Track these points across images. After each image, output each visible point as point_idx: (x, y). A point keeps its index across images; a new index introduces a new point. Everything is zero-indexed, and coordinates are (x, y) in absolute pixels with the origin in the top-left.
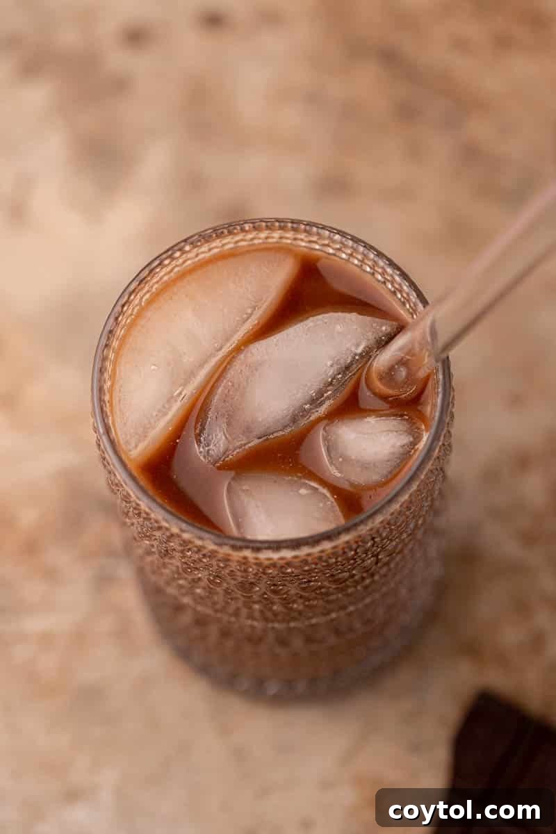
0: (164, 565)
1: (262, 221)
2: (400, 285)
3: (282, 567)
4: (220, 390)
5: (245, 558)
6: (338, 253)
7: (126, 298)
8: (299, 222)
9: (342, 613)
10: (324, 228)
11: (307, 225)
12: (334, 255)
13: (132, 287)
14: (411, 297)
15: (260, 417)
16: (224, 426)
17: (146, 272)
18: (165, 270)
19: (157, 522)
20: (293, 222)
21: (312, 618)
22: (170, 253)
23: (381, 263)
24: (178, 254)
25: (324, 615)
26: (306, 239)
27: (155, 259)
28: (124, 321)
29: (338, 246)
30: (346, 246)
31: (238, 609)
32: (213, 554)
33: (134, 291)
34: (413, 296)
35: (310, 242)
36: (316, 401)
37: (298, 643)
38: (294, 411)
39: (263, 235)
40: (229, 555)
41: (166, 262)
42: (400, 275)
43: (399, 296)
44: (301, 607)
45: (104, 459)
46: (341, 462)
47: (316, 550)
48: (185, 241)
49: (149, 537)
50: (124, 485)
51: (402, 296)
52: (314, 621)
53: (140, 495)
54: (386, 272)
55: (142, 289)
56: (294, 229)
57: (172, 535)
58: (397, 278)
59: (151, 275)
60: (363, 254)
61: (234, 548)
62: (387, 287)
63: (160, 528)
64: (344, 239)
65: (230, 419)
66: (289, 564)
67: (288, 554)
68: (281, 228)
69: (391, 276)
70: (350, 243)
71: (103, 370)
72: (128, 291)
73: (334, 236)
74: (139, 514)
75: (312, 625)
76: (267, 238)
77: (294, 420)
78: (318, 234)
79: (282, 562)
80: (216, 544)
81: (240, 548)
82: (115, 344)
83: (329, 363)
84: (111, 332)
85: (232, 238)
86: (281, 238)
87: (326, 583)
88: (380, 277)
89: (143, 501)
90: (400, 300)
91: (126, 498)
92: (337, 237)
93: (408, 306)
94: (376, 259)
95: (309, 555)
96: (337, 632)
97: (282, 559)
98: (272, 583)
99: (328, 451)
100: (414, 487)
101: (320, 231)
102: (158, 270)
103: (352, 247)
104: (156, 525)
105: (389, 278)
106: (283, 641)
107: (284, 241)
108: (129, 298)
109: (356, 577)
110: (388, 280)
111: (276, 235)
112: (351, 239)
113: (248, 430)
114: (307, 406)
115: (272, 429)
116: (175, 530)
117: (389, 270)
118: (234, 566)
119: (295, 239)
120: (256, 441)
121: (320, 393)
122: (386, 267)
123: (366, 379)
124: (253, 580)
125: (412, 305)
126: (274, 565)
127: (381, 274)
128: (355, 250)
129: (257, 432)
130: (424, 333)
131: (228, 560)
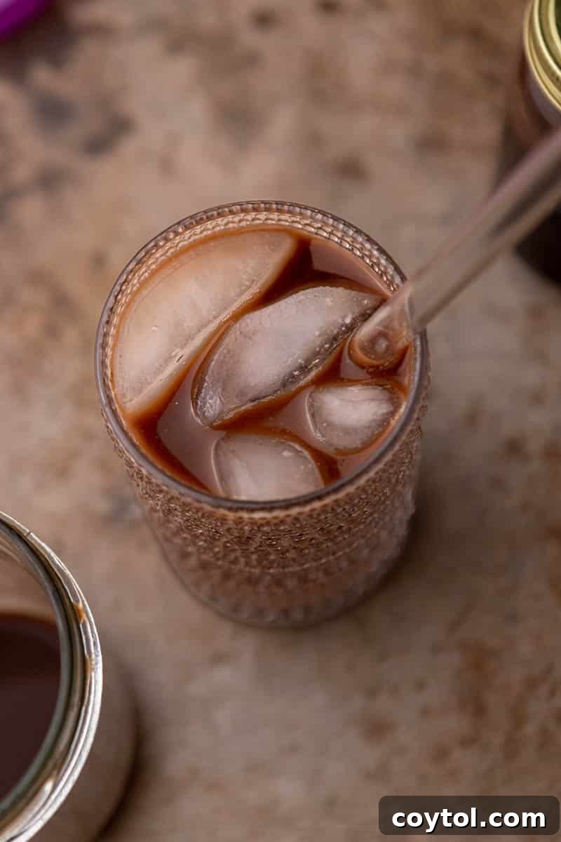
0: (169, 521)
1: (248, 203)
2: (378, 258)
3: (275, 524)
4: (216, 357)
5: (240, 518)
6: (321, 232)
7: (125, 277)
8: (283, 204)
9: (331, 558)
10: (306, 208)
11: (290, 205)
12: (316, 234)
13: (131, 267)
14: (389, 270)
15: (253, 381)
16: (220, 390)
17: (143, 253)
18: (160, 252)
19: (158, 486)
20: (277, 203)
21: (304, 564)
22: (164, 235)
23: (360, 239)
24: (171, 236)
25: (315, 560)
26: (290, 220)
27: (151, 241)
28: (124, 299)
29: (320, 225)
30: (326, 224)
31: (236, 558)
32: (211, 515)
33: (131, 271)
34: (391, 270)
35: (293, 222)
36: (304, 369)
37: (291, 583)
38: (284, 377)
39: (249, 217)
40: (226, 515)
41: (161, 243)
42: (378, 250)
43: (377, 270)
44: (294, 556)
45: (108, 427)
46: (325, 427)
47: (307, 509)
48: (179, 223)
49: (153, 498)
50: (126, 452)
51: (379, 269)
52: (306, 566)
53: (142, 462)
54: (364, 247)
55: (140, 268)
56: (278, 210)
57: (172, 498)
58: (375, 253)
59: (147, 256)
60: (343, 231)
61: (230, 509)
62: (365, 262)
63: (161, 491)
64: (325, 218)
65: (225, 383)
66: (282, 522)
67: (280, 514)
68: (267, 210)
69: (370, 251)
70: (331, 221)
71: (104, 345)
72: (126, 271)
73: (316, 215)
74: (141, 478)
75: (304, 570)
76: (253, 220)
77: (284, 385)
78: (301, 214)
79: (275, 521)
80: (213, 506)
81: (237, 510)
82: (115, 320)
83: (317, 333)
84: (111, 309)
85: (222, 221)
86: (266, 219)
87: (317, 536)
88: (358, 253)
89: (145, 468)
90: (377, 273)
91: (129, 464)
92: (319, 216)
93: (385, 279)
94: (355, 235)
95: (300, 514)
96: (327, 572)
97: (275, 518)
98: (266, 538)
99: (313, 415)
100: (397, 447)
101: (303, 211)
102: (154, 251)
103: (332, 226)
104: (158, 489)
105: (367, 253)
106: (278, 582)
107: (270, 222)
108: (127, 277)
109: (344, 529)
110: (366, 255)
111: (263, 216)
112: (331, 218)
113: (241, 394)
114: (296, 373)
115: (263, 394)
116: (175, 493)
117: (368, 246)
118: (230, 524)
119: (279, 220)
120: (249, 406)
121: (308, 361)
122: (364, 243)
123: (350, 349)
124: (249, 536)
125: (389, 277)
126: (268, 523)
127: (359, 250)
128: (336, 228)
129: (251, 395)
130: (403, 306)
131: (225, 520)
